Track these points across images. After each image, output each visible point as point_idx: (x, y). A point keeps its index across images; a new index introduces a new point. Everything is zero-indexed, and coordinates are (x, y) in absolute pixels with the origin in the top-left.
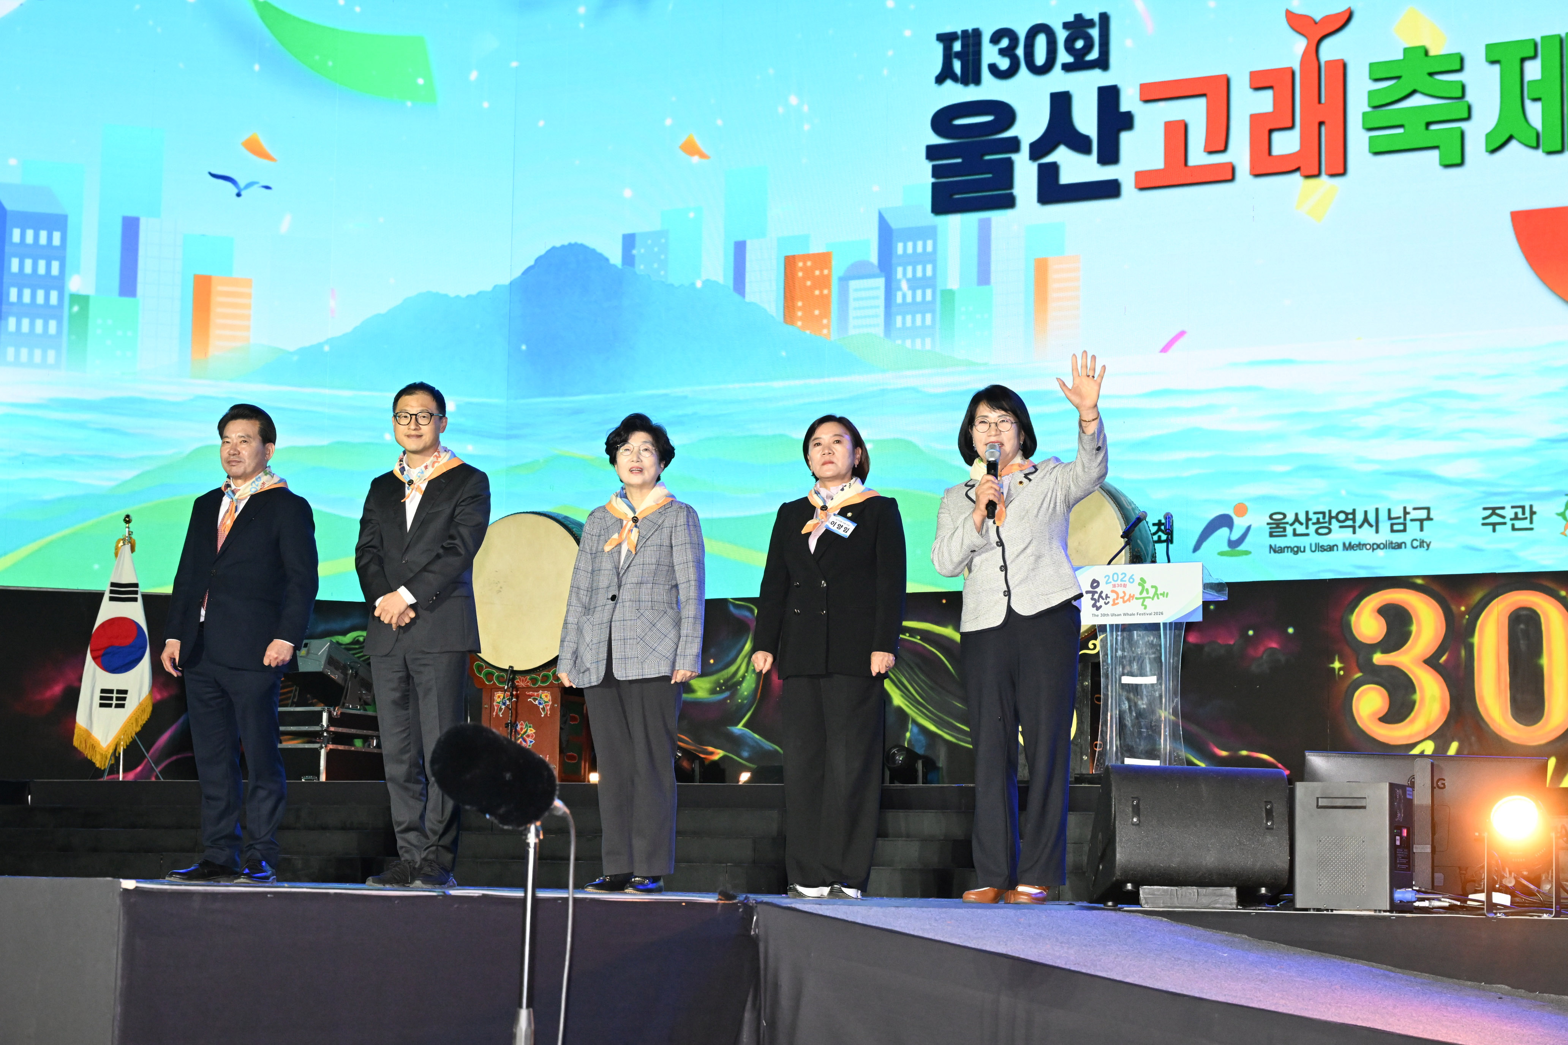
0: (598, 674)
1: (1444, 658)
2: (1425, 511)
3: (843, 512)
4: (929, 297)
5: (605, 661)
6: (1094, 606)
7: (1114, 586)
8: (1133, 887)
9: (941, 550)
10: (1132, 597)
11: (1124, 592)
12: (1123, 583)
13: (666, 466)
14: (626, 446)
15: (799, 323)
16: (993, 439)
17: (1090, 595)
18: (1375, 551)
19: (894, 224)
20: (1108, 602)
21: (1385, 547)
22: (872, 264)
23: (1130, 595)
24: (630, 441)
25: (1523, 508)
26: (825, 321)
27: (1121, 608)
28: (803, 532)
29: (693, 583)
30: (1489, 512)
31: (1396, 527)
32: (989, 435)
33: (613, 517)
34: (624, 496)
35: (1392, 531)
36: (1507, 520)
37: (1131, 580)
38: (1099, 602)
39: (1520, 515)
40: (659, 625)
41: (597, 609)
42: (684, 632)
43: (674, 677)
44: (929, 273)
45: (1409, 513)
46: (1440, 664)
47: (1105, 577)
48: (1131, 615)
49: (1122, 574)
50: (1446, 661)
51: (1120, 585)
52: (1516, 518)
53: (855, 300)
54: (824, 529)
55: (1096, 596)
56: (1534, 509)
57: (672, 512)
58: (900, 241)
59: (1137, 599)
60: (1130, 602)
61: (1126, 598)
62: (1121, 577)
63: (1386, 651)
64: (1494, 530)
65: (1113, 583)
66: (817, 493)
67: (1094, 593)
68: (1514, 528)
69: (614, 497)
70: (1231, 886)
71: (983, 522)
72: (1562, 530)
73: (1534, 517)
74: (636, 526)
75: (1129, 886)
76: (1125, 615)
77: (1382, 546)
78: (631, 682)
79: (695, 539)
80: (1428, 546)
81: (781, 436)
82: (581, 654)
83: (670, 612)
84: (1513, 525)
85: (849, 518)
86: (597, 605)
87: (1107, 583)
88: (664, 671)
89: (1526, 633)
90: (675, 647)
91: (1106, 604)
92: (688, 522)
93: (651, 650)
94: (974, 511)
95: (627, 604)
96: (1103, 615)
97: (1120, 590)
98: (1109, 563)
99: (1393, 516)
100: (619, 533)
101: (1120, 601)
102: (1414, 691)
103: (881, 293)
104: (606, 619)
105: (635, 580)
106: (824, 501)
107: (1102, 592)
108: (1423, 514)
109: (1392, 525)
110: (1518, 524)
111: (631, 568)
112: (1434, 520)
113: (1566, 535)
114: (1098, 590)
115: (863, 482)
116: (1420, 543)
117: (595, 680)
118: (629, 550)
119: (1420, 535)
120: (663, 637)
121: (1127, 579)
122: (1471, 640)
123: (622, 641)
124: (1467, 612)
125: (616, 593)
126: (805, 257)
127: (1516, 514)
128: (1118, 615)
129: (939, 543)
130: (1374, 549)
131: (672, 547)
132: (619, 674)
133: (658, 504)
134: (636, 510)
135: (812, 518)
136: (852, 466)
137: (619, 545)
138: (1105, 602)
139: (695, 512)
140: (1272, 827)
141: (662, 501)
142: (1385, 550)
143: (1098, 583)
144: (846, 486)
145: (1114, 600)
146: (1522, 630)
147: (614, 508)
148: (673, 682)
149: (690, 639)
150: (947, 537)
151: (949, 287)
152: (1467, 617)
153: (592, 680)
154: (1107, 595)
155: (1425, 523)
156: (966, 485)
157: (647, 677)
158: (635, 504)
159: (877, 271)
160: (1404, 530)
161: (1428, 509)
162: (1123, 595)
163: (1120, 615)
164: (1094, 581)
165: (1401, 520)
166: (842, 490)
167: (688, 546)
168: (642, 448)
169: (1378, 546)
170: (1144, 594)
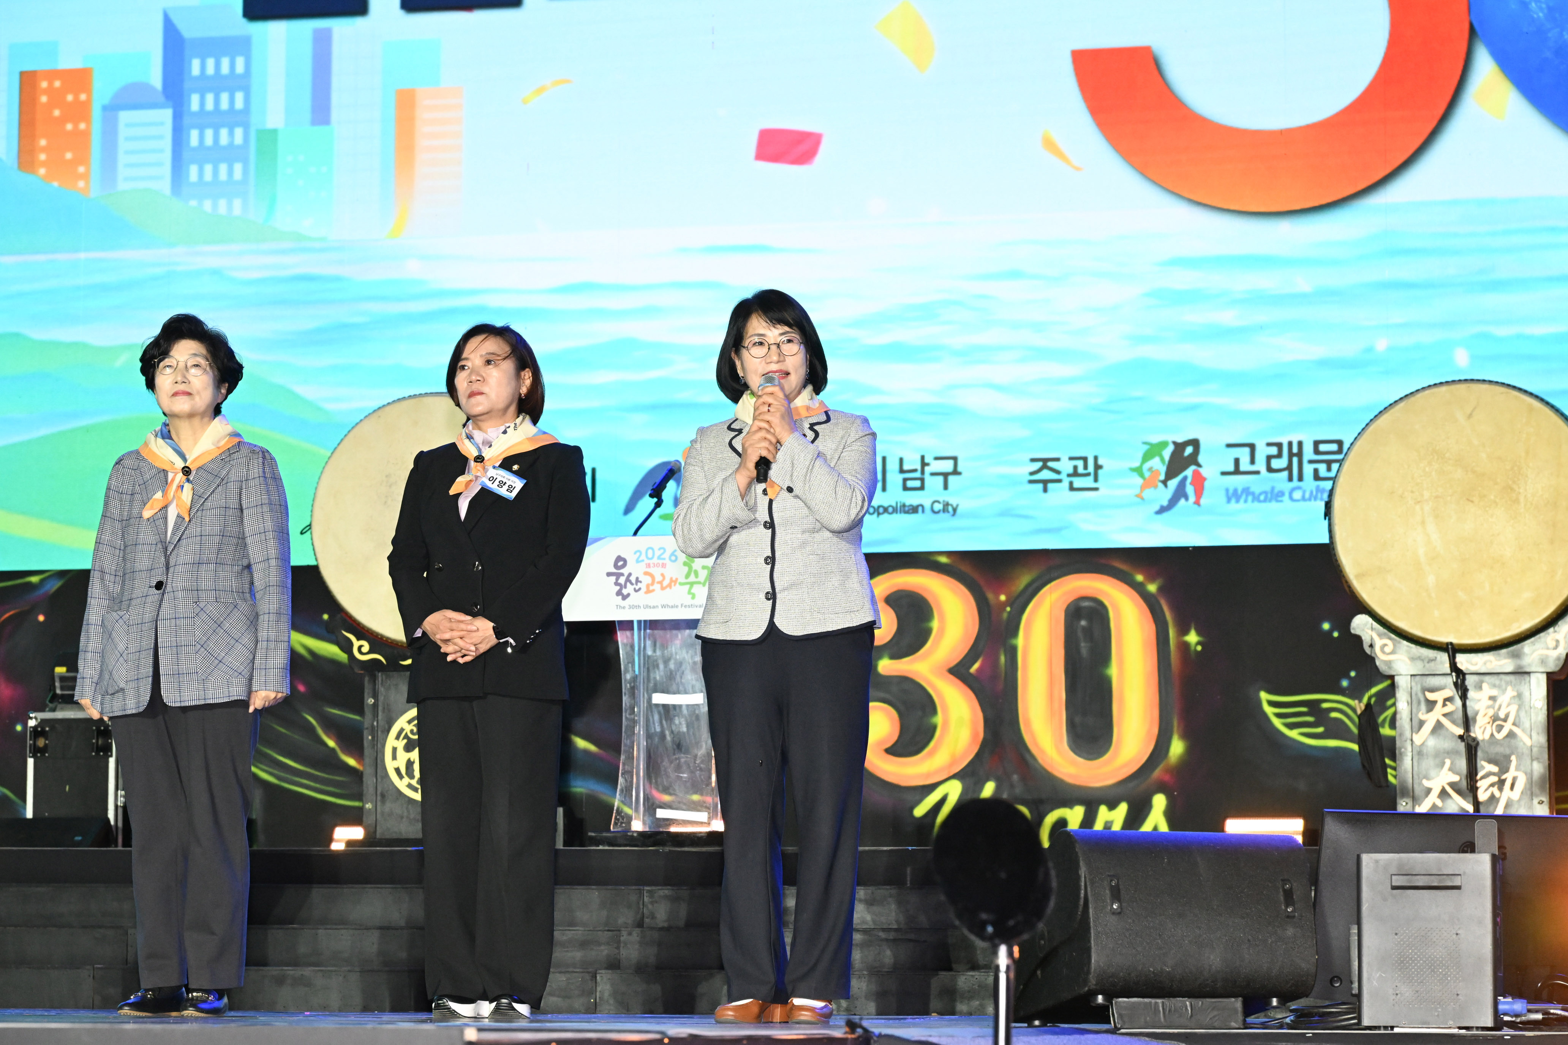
0: (139, 696)
1: (976, 666)
2: (951, 463)
3: (506, 464)
4: (239, 138)
5: (150, 679)
6: (619, 593)
7: (648, 566)
8: (1105, 999)
9: (688, 521)
10: (673, 582)
11: (662, 575)
12: (661, 562)
13: (230, 391)
14: (167, 362)
15: (42, 171)
16: (774, 367)
17: (613, 579)
18: (881, 517)
19: (188, 30)
20: (640, 589)
21: (895, 510)
22: (153, 89)
23: (671, 578)
24: (172, 353)
25: (1085, 459)
26: (81, 169)
27: (659, 597)
28: (452, 492)
29: (273, 562)
30: (1039, 465)
31: (910, 484)
32: (769, 361)
33: (154, 467)
34: (166, 434)
35: (905, 488)
36: (1063, 476)
37: (673, 558)
38: (625, 587)
39: (1081, 470)
40: (226, 625)
41: (134, 602)
42: (262, 635)
43: (252, 701)
44: (239, 104)
45: (928, 464)
46: (971, 674)
47: (635, 553)
48: (672, 607)
49: (660, 549)
50: (978, 670)
51: (657, 565)
52: (1075, 473)
53: (127, 139)
54: (480, 487)
55: (622, 580)
56: (1100, 462)
57: (240, 457)
58: (196, 57)
59: (681, 584)
60: (671, 588)
61: (665, 583)
62: (658, 553)
63: (894, 657)
64: (1045, 490)
65: (647, 561)
66: (470, 437)
67: (618, 576)
68: (1072, 488)
69: (153, 437)
70: (1235, 996)
71: (749, 486)
72: (1138, 491)
73: (1100, 472)
74: (188, 480)
75: (1100, 999)
76: (663, 606)
77: (890, 510)
78: (184, 709)
79: (275, 498)
80: (955, 510)
81: (17, 335)
82: (110, 668)
83: (243, 606)
84: (1071, 483)
85: (515, 473)
86: (134, 596)
87: (638, 561)
88: (236, 693)
89: (1088, 633)
90: (251, 657)
91: (636, 591)
92: (264, 472)
93: (217, 662)
94: (738, 469)
95: (180, 594)
96: (632, 607)
97: (657, 572)
98: (635, 534)
99: (905, 467)
100: (163, 491)
101: (657, 587)
102: (934, 711)
103: (167, 130)
104: (149, 616)
105: (189, 559)
106: (480, 450)
107: (630, 575)
108: (948, 466)
109: (905, 480)
110: (1078, 482)
111: (183, 542)
112: (964, 474)
113: (1142, 499)
114: (625, 571)
115: (535, 421)
116: (944, 506)
117: (133, 706)
118: (179, 516)
119: (944, 496)
120: (233, 642)
121: (666, 555)
122: (1014, 642)
123: (174, 649)
124: (1010, 602)
125: (162, 578)
126: (52, 75)
127: (1075, 468)
128: (654, 607)
129: (685, 511)
130: (879, 514)
131: (242, 510)
132: (171, 697)
133: (219, 448)
134: (187, 457)
135: (464, 473)
136: (517, 397)
137: (165, 508)
138: (635, 589)
139: (273, 459)
140: (1292, 914)
141: (226, 443)
142: (894, 515)
143: (625, 561)
144: (509, 427)
145: (648, 586)
146: (1083, 628)
147: (154, 454)
148: (251, 710)
149: (272, 645)
150: (698, 502)
151: (270, 125)
152: (1008, 609)
153: (129, 706)
154: (637, 578)
155: (951, 479)
156: (729, 428)
157: (211, 702)
158: (184, 448)
159: (162, 99)
160: (922, 488)
161: (955, 459)
162: (660, 578)
163: (657, 606)
164: (619, 558)
165: (918, 475)
166: (505, 432)
167: (266, 508)
168: (189, 364)
169: (886, 510)
170: (692, 578)
